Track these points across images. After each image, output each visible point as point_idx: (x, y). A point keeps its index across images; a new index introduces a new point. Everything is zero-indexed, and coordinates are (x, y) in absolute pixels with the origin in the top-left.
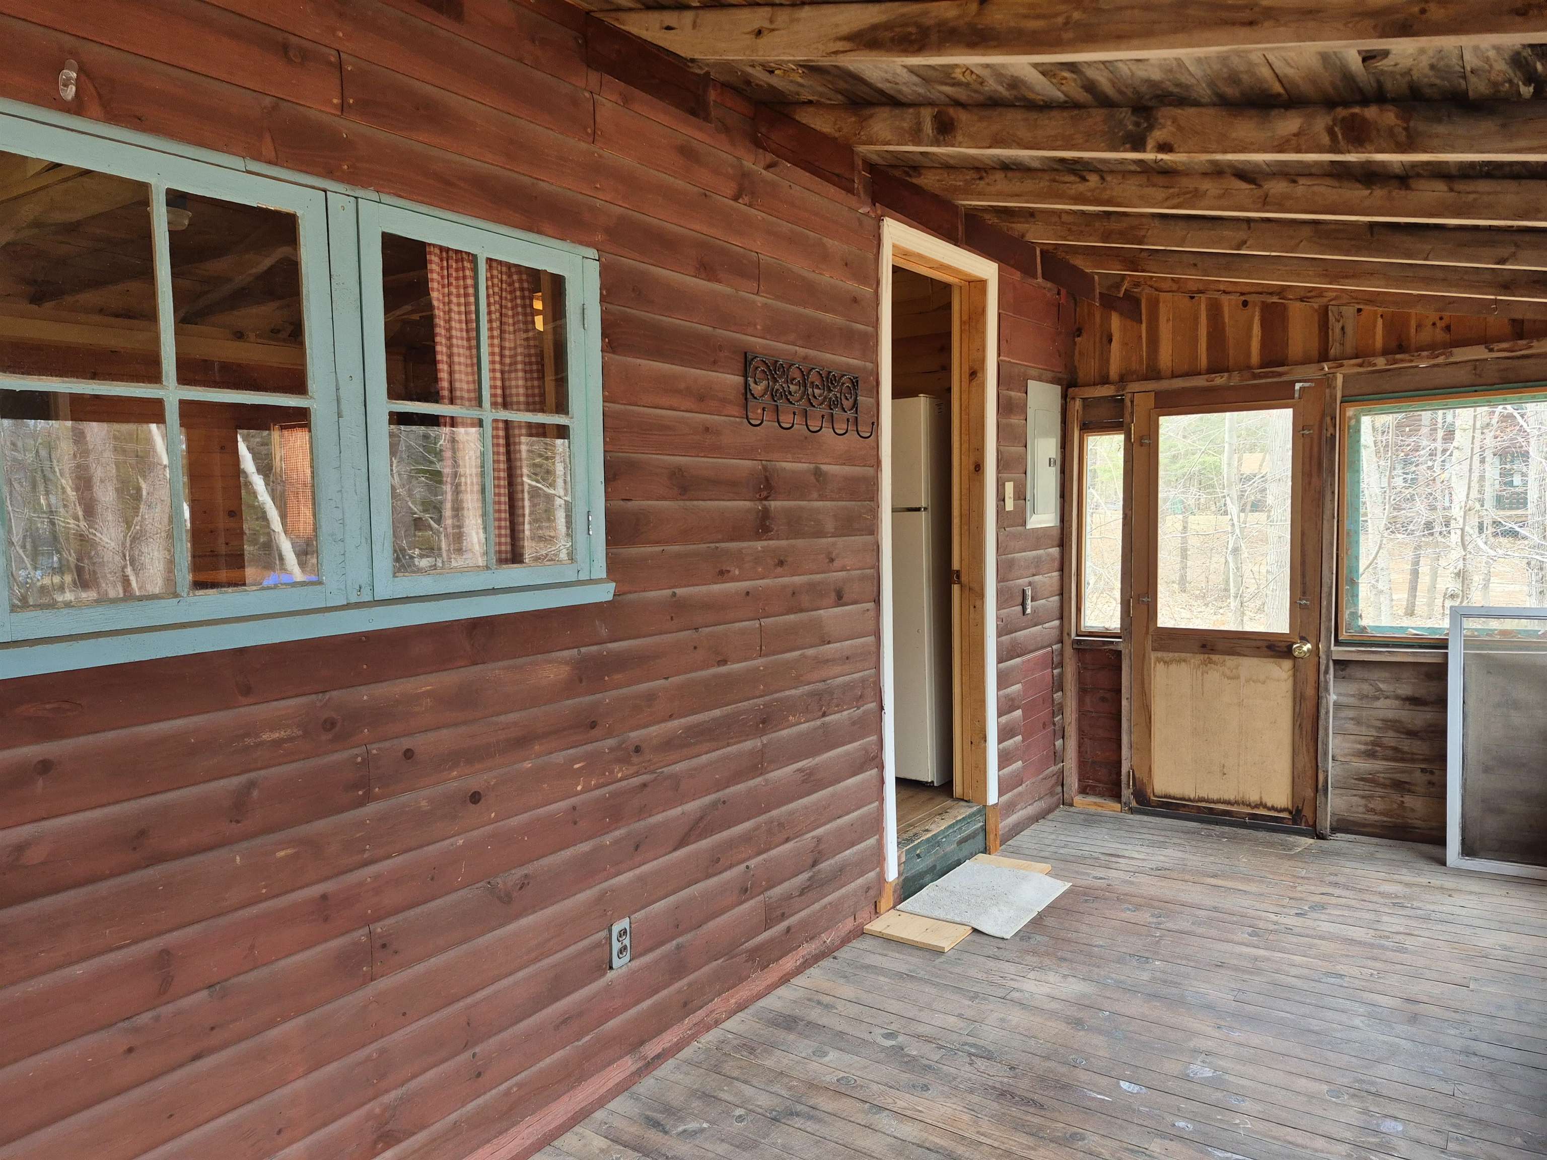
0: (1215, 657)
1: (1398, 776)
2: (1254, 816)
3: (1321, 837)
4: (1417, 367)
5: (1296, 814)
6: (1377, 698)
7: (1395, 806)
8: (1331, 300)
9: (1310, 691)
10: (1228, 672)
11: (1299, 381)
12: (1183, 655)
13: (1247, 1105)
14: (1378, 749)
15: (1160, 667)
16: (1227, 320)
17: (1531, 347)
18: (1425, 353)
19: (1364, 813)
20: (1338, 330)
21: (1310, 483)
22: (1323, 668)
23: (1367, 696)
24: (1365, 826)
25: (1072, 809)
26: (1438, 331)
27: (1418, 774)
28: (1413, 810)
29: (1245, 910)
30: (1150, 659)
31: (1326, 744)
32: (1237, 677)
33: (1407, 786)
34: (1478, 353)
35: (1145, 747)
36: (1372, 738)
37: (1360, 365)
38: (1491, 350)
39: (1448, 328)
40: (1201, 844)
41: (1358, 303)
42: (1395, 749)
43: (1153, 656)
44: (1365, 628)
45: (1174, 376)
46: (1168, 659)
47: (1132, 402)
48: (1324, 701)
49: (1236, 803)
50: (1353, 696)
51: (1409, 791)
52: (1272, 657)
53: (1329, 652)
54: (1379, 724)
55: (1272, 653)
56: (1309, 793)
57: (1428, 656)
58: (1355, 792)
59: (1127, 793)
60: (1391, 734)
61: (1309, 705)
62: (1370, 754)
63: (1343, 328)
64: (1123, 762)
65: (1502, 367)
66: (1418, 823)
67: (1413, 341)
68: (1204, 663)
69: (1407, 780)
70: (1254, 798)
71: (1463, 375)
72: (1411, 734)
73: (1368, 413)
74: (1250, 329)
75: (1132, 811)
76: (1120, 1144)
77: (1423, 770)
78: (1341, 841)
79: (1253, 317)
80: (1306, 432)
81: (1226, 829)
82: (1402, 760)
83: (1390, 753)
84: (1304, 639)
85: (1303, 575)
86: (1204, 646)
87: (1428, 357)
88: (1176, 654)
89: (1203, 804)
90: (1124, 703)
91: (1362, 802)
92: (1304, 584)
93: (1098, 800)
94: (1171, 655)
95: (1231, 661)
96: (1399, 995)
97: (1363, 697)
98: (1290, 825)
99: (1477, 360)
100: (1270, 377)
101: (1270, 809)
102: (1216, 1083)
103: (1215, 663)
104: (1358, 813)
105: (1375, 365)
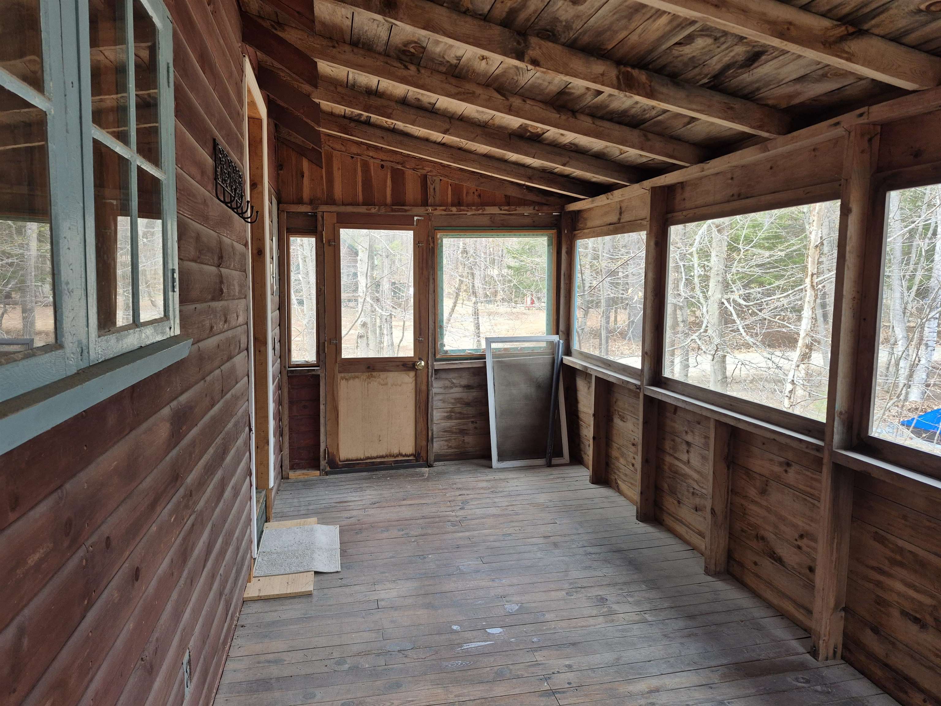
0: (374, 374)
1: (462, 427)
2: (396, 462)
3: (430, 466)
4: (466, 214)
5: (417, 455)
6: (451, 388)
7: (461, 442)
8: (428, 172)
9: (424, 388)
10: (382, 382)
11: (416, 216)
12: (356, 374)
13: (548, 617)
14: (453, 414)
15: (343, 383)
16: (373, 175)
17: (516, 210)
18: (474, 208)
19: (447, 449)
20: (432, 190)
21: (422, 273)
22: (430, 374)
23: (447, 387)
24: (447, 456)
25: (289, 481)
26: (476, 197)
27: (470, 424)
28: (468, 443)
29: (435, 514)
30: (337, 378)
31: (432, 415)
32: (386, 384)
33: (466, 431)
34: (495, 210)
35: (335, 433)
36: (450, 409)
37: (445, 210)
38: (501, 210)
39: (479, 196)
40: (380, 484)
41: (441, 176)
42: (460, 413)
43: (340, 376)
44: (447, 351)
45: (343, 204)
46: (347, 377)
47: (323, 218)
48: (431, 392)
49: (387, 456)
50: (441, 388)
51: (467, 434)
52: (405, 370)
53: (433, 366)
54: (453, 401)
55: (406, 368)
56: (424, 443)
57: (477, 364)
58: (442, 439)
59: (323, 463)
60: (459, 405)
61: (424, 395)
62: (449, 418)
63: (434, 189)
64: (321, 444)
65: (502, 219)
66: (471, 449)
67: (465, 201)
68: (369, 377)
69: (466, 428)
70: (396, 451)
71: (485, 220)
72: (468, 404)
73: (447, 236)
74: (385, 182)
75: (327, 474)
76: (524, 664)
77: (472, 422)
78: (439, 466)
79: (387, 175)
80: (421, 245)
81: (383, 472)
82: (463, 418)
83: (458, 415)
84: (420, 359)
85: (420, 324)
86: (369, 368)
87: (475, 210)
88: (353, 374)
89: (369, 461)
90: (322, 407)
91: (446, 443)
92: (420, 329)
93: (305, 472)
94: (350, 374)
95: (383, 375)
96: (539, 536)
97: (446, 388)
98: (414, 463)
99: (492, 214)
100: (401, 212)
101: (404, 456)
102: (522, 610)
103: (374, 377)
104: (444, 449)
105: (451, 211)
